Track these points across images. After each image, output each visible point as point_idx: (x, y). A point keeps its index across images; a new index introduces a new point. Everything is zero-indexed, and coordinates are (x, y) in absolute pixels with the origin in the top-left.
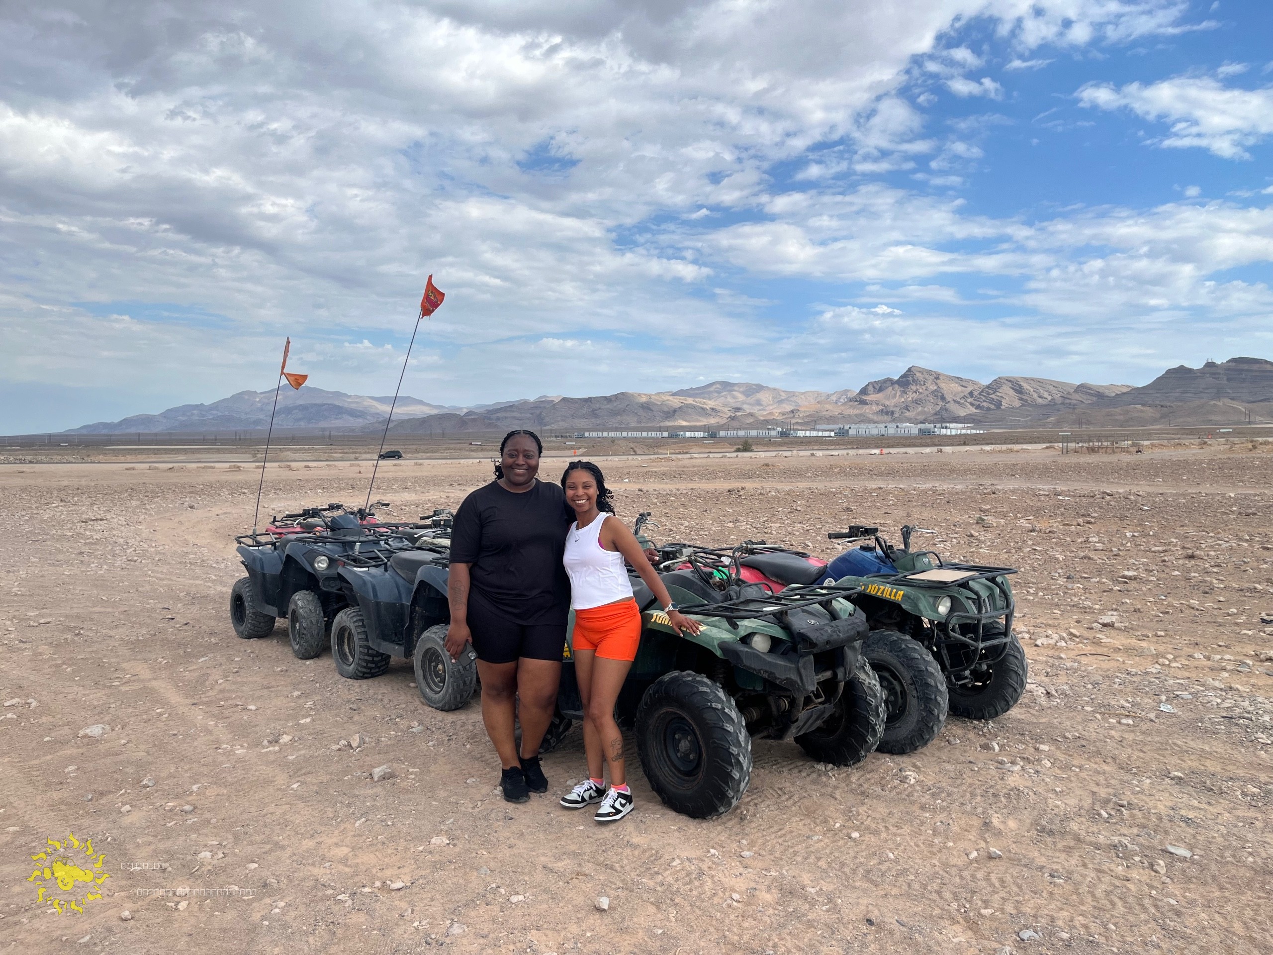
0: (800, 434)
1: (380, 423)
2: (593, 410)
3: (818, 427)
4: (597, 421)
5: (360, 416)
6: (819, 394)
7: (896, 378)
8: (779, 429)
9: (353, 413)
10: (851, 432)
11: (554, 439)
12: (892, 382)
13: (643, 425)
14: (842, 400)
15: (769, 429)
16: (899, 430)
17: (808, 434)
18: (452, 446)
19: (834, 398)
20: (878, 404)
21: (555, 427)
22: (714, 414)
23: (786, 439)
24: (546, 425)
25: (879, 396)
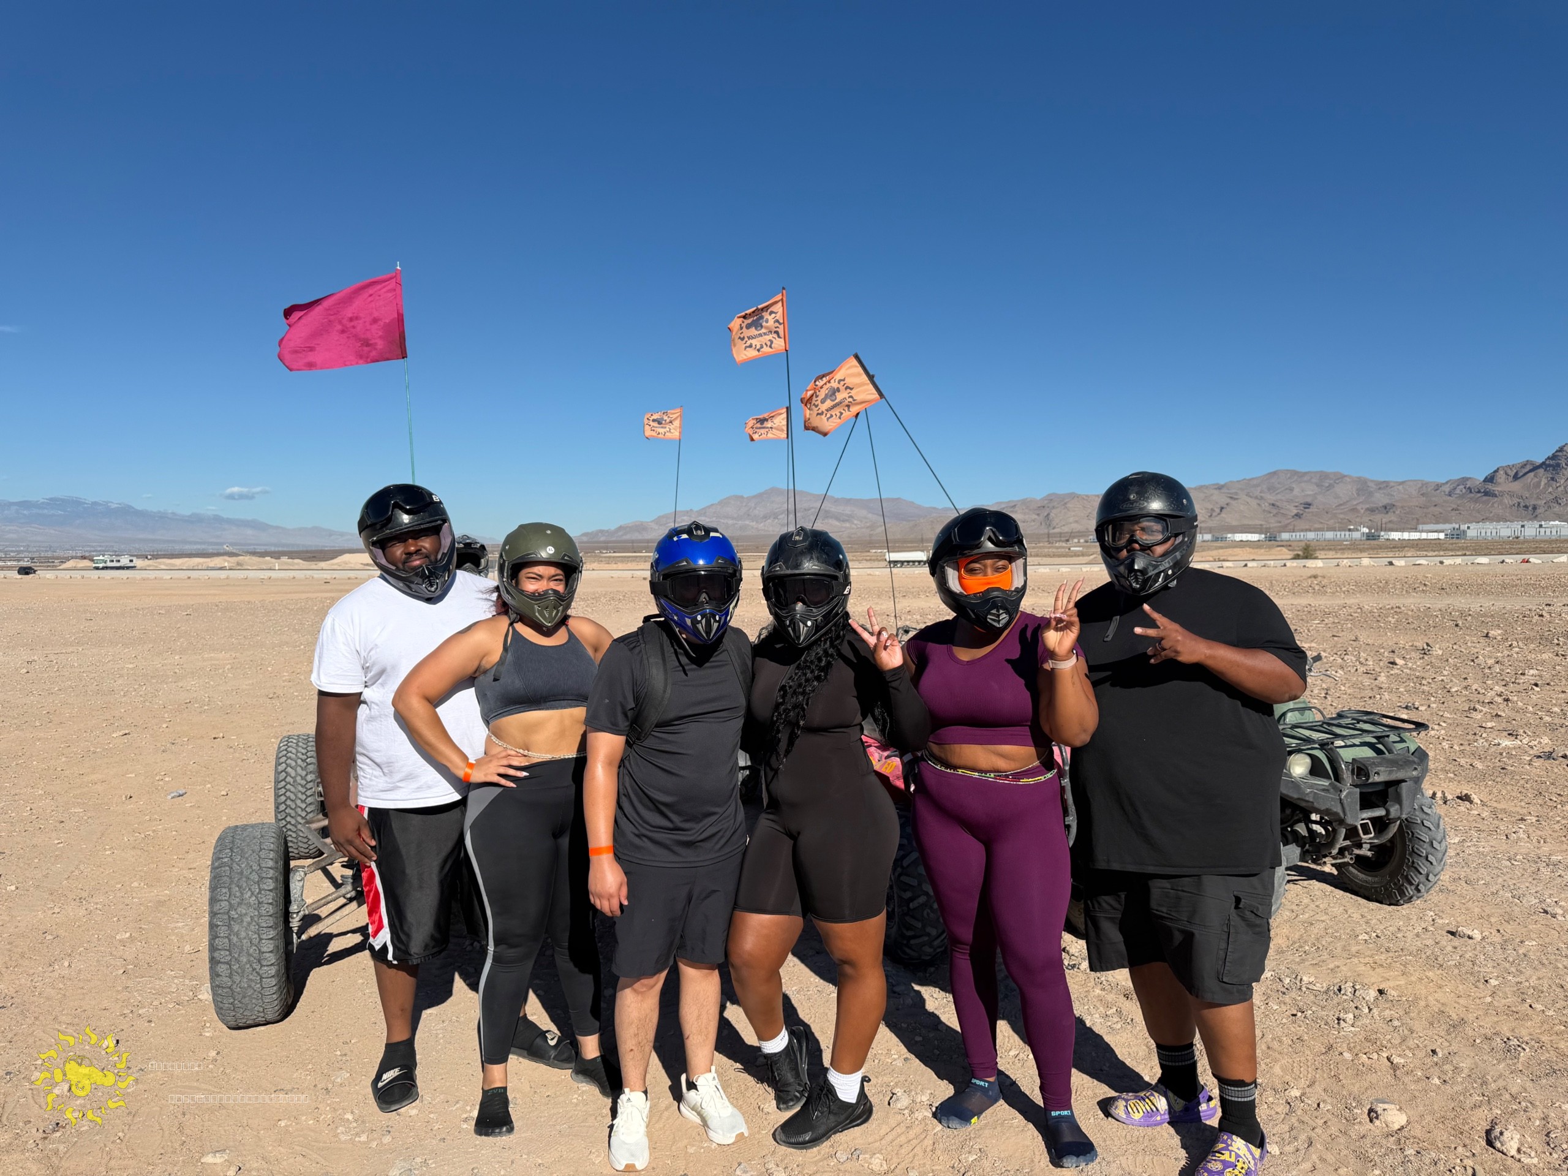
0: (1395, 536)
3: (1420, 527)
5: (847, 521)
6: (1425, 484)
7: (1540, 460)
8: (1366, 530)
10: (1472, 533)
12: (1535, 468)
14: (1458, 491)
15: (1350, 530)
16: (1542, 530)
17: (1406, 536)
19: (1447, 489)
20: (1512, 496)
22: (1275, 511)
23: (1372, 542)
24: (1054, 528)
25: (1516, 486)
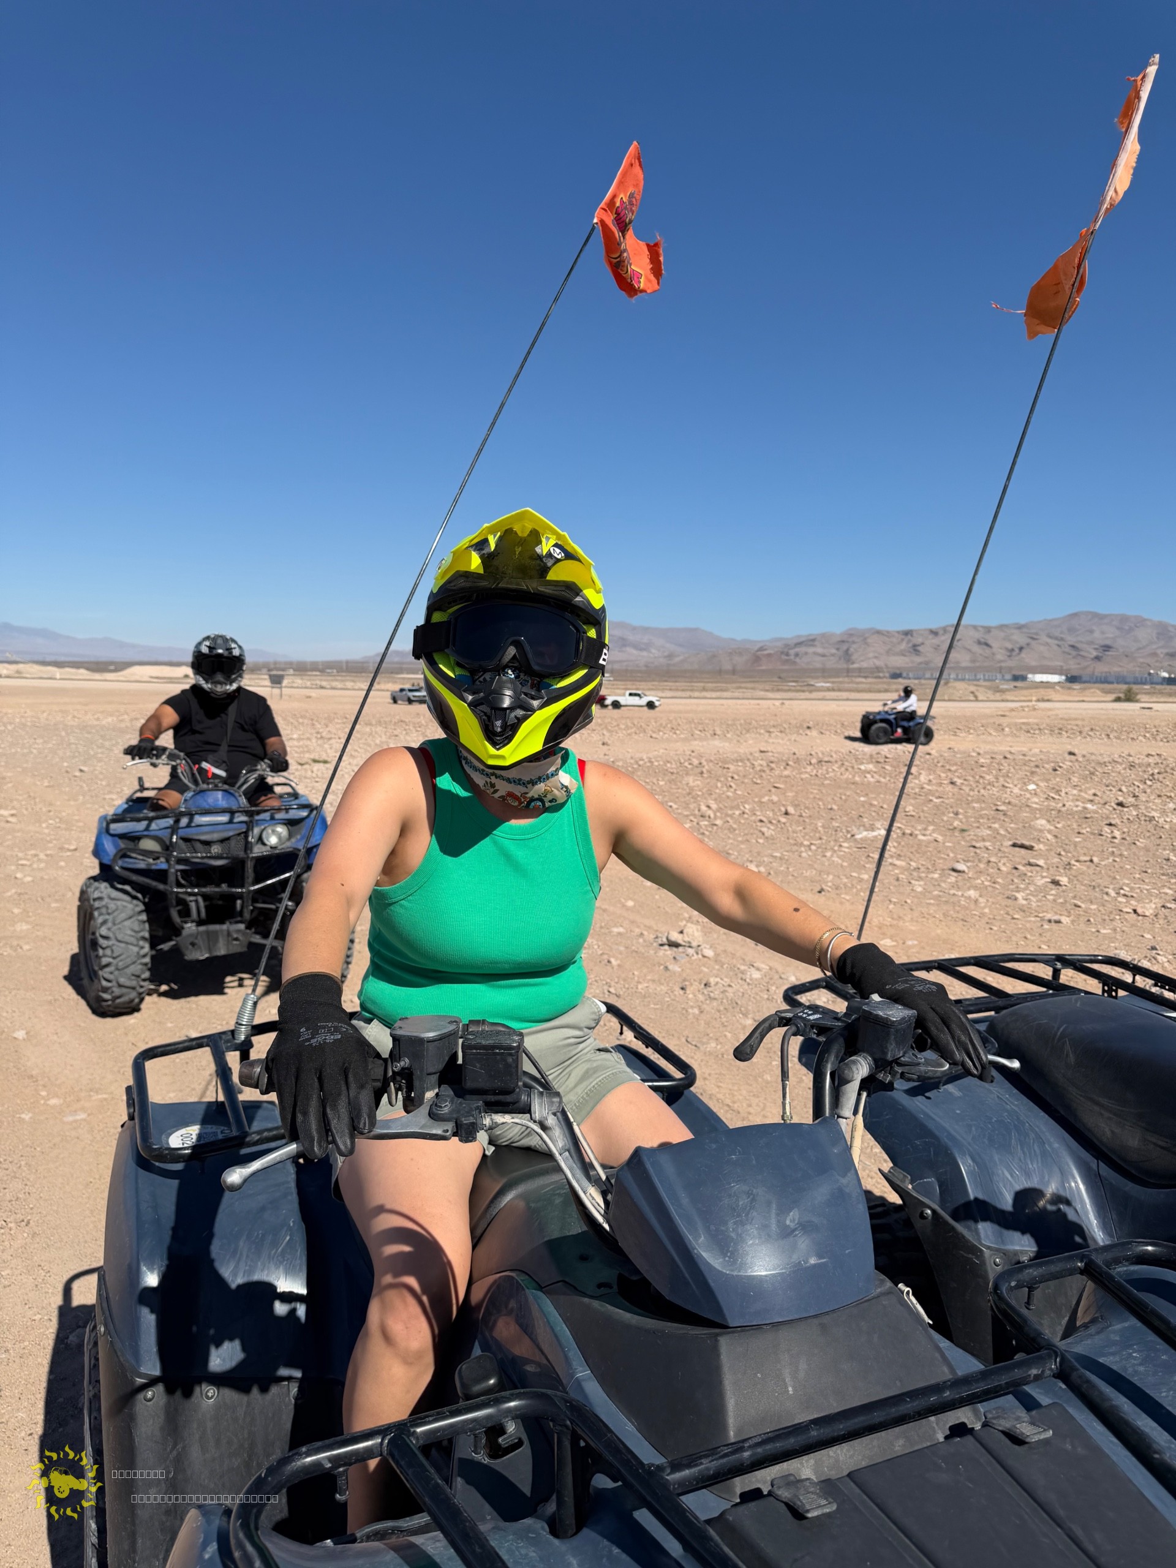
1: (665, 657)
2: (915, 646)
4: (918, 659)
5: (645, 651)
8: (1165, 675)
9: (637, 646)
11: (863, 680)
13: (977, 664)
18: (743, 685)
21: (865, 665)
22: (1074, 653)
24: (853, 663)
